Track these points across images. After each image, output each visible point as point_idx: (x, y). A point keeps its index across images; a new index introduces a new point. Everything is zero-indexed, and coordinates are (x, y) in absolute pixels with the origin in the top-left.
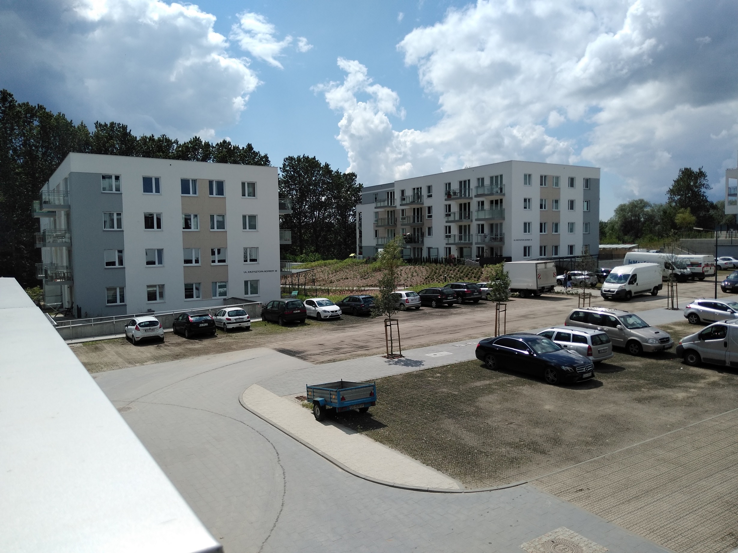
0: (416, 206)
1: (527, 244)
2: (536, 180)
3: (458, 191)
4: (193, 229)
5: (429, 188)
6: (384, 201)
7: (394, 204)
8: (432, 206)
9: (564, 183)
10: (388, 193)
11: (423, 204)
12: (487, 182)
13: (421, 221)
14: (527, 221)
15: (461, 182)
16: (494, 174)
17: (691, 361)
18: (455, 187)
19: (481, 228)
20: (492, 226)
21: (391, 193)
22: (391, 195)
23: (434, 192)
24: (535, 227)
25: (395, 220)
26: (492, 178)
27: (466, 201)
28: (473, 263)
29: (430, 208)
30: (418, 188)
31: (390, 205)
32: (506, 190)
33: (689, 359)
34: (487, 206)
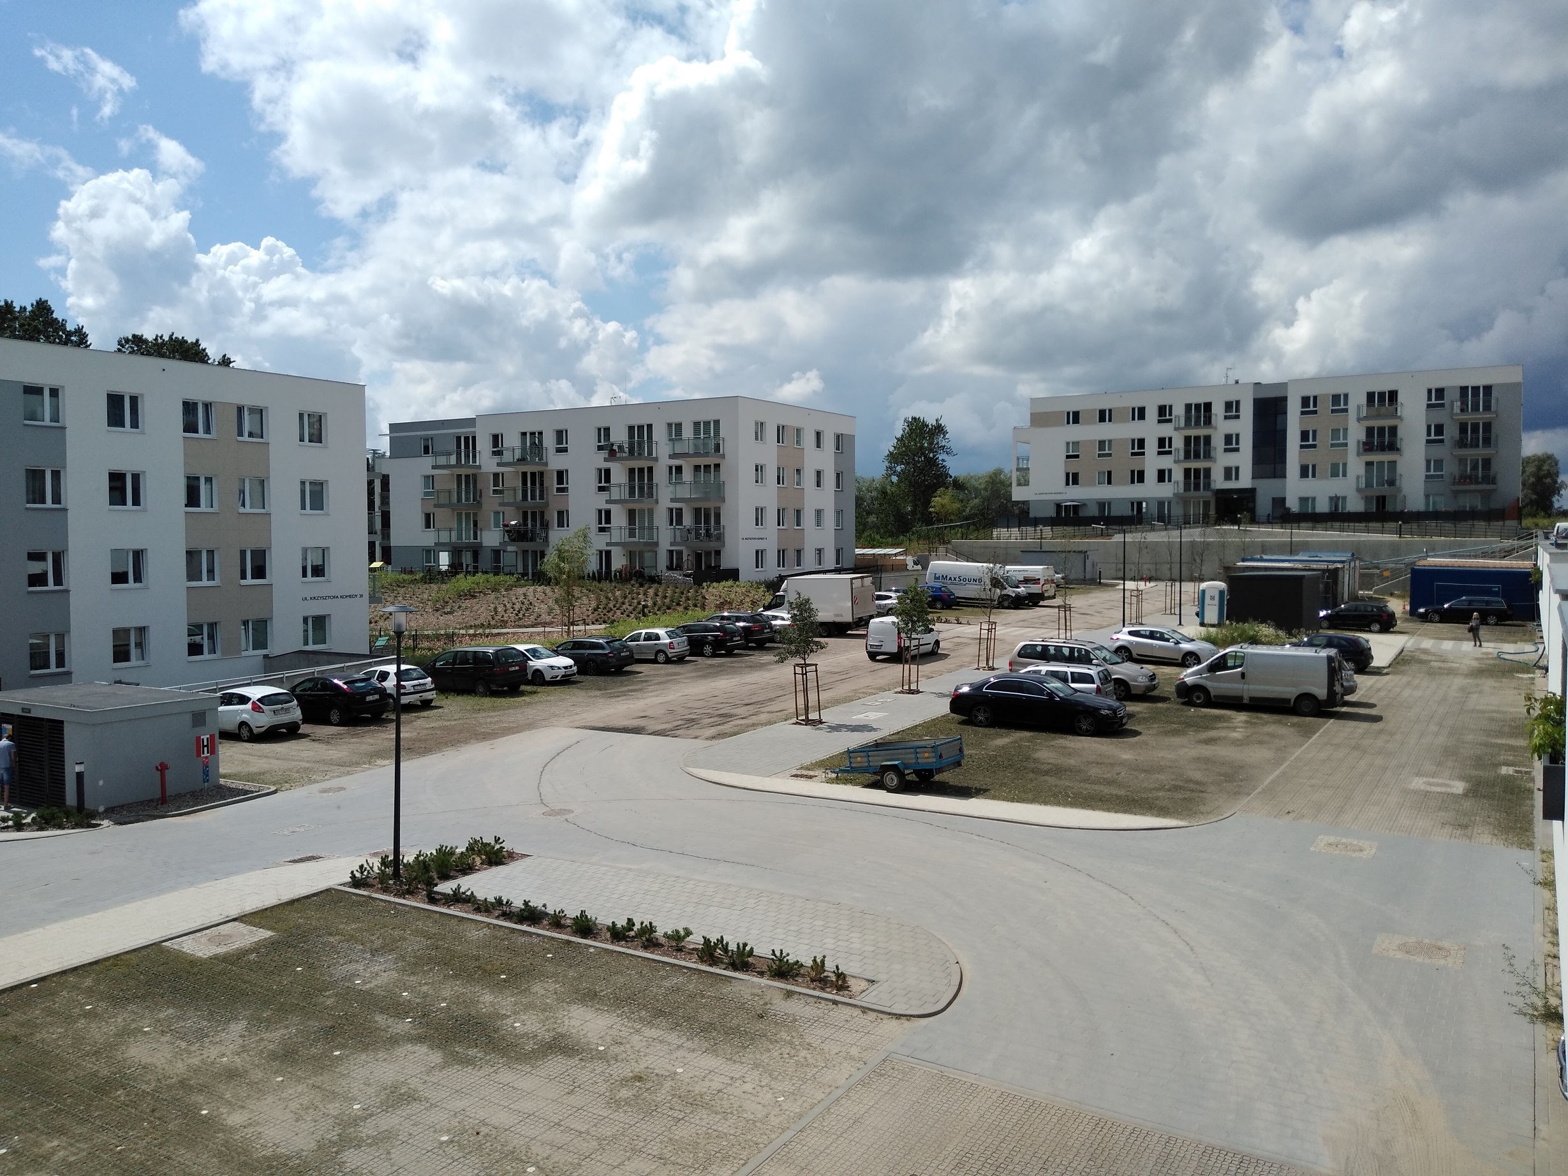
0: (529, 469)
1: (760, 545)
2: (771, 433)
3: (626, 445)
4: (203, 508)
5: (560, 435)
6: (450, 454)
7: (474, 461)
8: (567, 471)
9: (809, 439)
10: (459, 439)
11: (546, 464)
12: (688, 432)
13: (541, 497)
14: (760, 505)
15: (631, 428)
16: (702, 417)
17: (1198, 702)
18: (619, 436)
19: (676, 516)
20: (697, 511)
21: (467, 439)
22: (470, 442)
23: (572, 443)
24: (771, 517)
25: (478, 494)
26: (697, 424)
27: (644, 464)
28: (679, 579)
29: (561, 476)
30: (534, 433)
31: (463, 462)
32: (726, 448)
33: (1195, 699)
34: (687, 475)
